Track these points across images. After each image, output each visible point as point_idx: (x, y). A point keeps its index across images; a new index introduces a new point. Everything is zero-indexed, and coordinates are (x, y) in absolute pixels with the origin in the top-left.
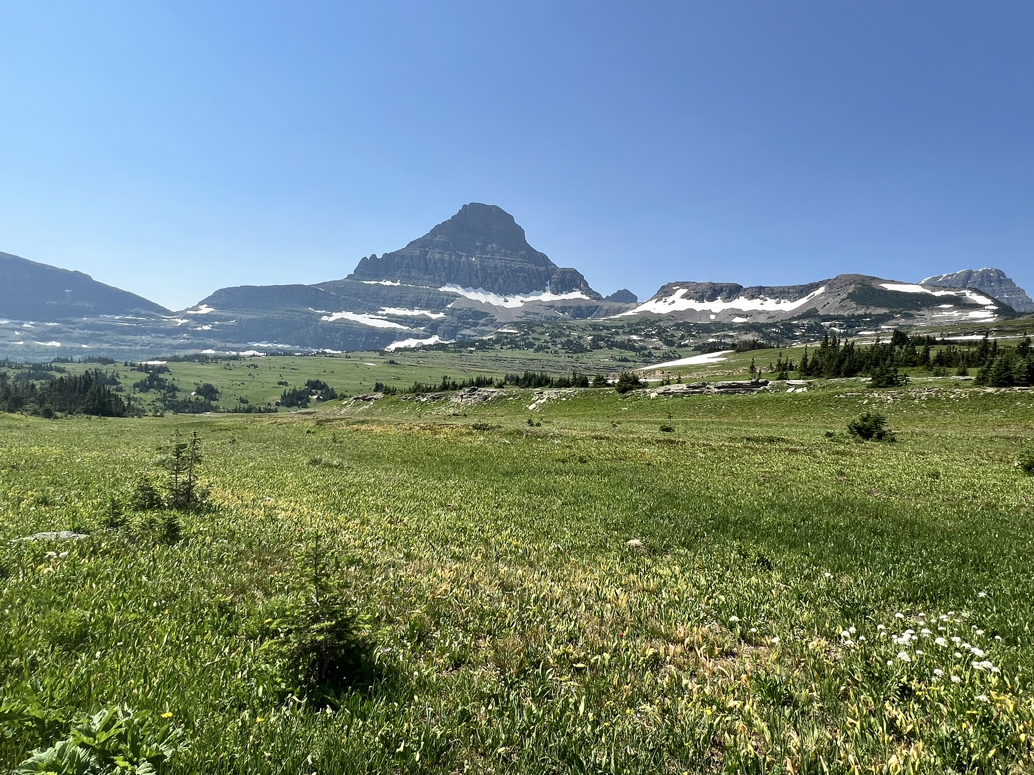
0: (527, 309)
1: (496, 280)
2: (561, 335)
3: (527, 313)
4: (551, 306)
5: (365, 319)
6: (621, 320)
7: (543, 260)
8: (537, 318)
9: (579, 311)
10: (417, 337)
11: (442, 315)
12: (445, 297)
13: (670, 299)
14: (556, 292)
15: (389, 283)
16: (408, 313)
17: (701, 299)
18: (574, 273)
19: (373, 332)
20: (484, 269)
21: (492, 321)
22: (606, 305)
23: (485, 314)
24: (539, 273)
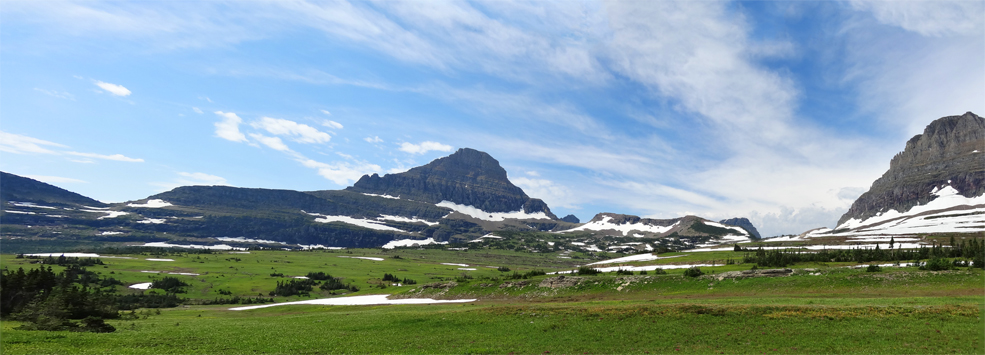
0: (507, 223)
1: (484, 201)
2: (533, 241)
3: (506, 226)
4: (524, 222)
5: (363, 223)
6: (572, 233)
7: (519, 191)
8: (514, 229)
9: (543, 226)
10: (414, 238)
11: (437, 223)
12: (441, 211)
13: (600, 222)
14: (527, 212)
15: (389, 197)
16: (406, 220)
17: (618, 223)
18: (540, 202)
19: (371, 232)
20: (474, 193)
21: (480, 230)
22: (562, 224)
23: (475, 225)
24: (516, 200)
